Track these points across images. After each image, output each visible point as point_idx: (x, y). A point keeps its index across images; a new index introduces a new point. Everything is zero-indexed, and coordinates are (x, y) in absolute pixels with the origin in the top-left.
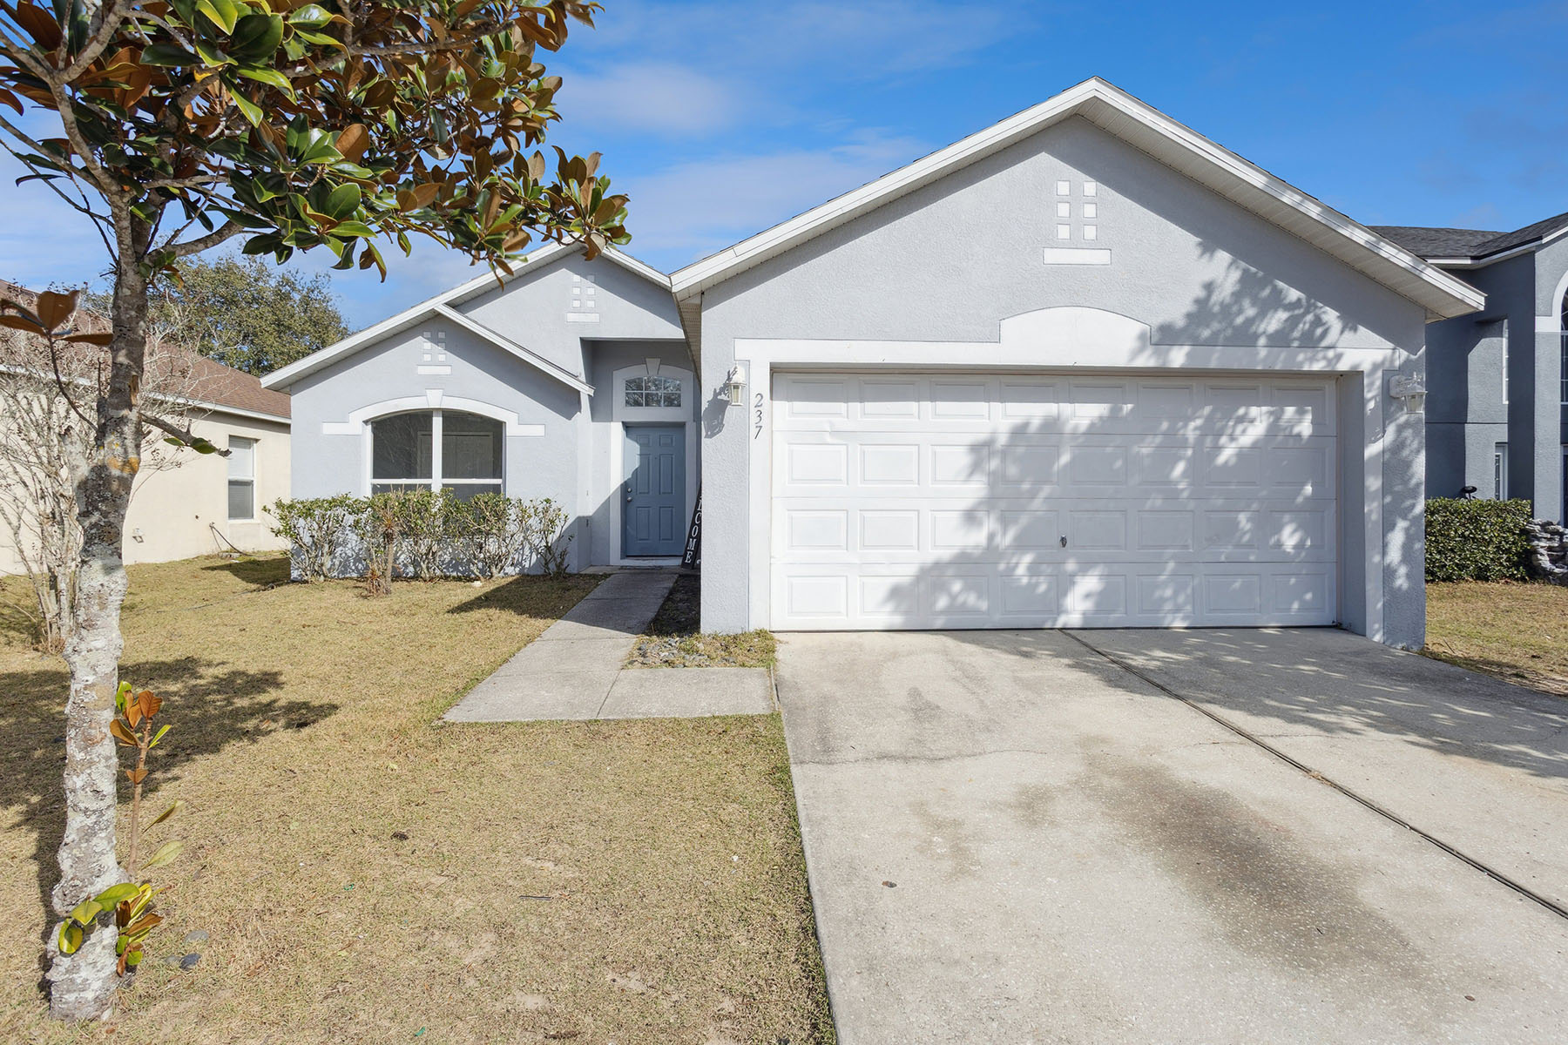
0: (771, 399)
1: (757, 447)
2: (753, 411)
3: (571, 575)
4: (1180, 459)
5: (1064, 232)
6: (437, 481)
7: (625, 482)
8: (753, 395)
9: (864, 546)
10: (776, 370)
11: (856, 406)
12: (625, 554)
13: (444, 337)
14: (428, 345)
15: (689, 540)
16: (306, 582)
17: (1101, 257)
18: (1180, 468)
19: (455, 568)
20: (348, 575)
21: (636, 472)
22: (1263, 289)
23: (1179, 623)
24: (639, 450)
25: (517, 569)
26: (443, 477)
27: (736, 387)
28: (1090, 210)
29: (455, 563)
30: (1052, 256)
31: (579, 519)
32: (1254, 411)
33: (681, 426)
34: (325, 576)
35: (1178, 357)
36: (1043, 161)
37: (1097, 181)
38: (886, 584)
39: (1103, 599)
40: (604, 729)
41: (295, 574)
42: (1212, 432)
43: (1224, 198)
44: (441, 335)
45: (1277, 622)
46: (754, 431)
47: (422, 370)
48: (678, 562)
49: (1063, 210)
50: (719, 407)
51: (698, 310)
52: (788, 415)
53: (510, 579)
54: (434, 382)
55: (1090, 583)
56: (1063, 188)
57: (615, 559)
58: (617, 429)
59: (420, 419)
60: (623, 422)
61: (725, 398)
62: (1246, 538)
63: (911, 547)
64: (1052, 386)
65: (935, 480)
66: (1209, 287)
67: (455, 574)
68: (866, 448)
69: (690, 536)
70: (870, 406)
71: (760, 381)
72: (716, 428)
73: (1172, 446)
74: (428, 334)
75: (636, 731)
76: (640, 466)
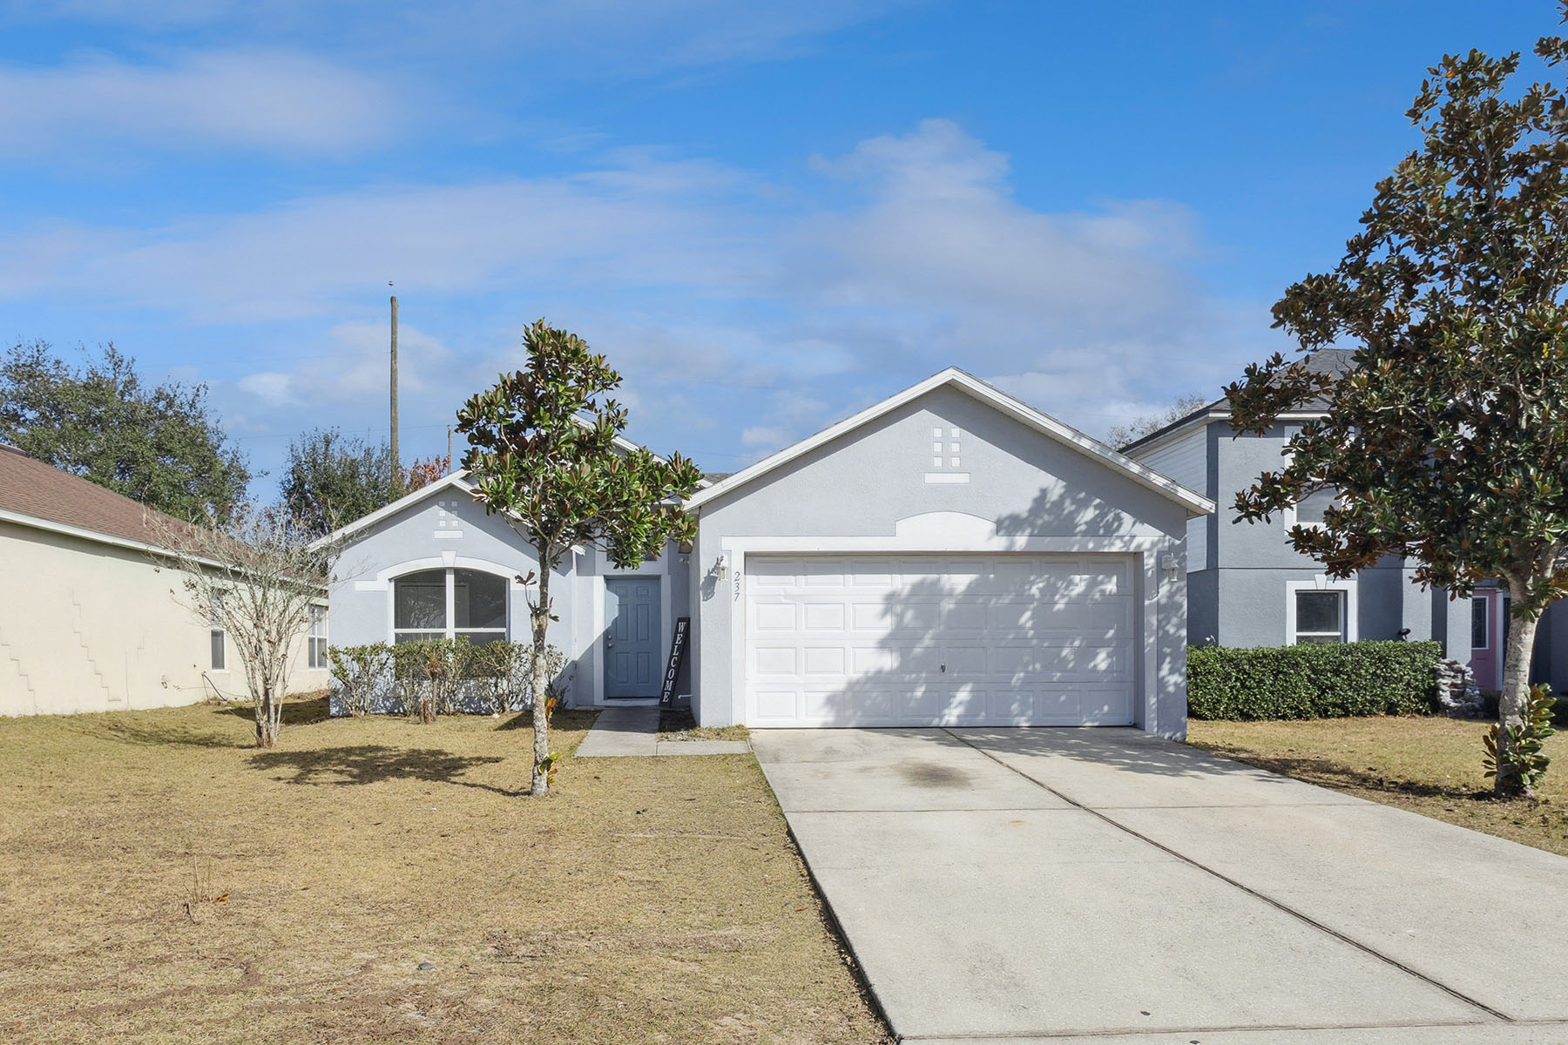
0: (745, 574)
1: (736, 607)
2: (734, 583)
3: (568, 711)
4: (1027, 610)
5: (938, 462)
6: (450, 631)
7: (607, 630)
8: (733, 574)
9: (807, 672)
10: (748, 555)
11: (801, 578)
12: (607, 697)
13: (456, 505)
14: (443, 513)
15: (665, 683)
16: (351, 716)
17: (963, 478)
18: (1028, 614)
19: (468, 706)
20: (378, 712)
21: (615, 622)
22: (1080, 492)
23: (1023, 722)
24: (618, 600)
25: (521, 706)
26: (456, 627)
27: (723, 569)
28: (955, 447)
29: (469, 700)
30: (931, 478)
31: (573, 661)
32: (1077, 578)
33: (658, 578)
34: (366, 711)
35: (1021, 542)
36: (924, 415)
37: (960, 427)
38: (821, 697)
39: (972, 706)
40: (662, 759)
41: (334, 711)
42: (1050, 592)
43: (1047, 436)
44: (454, 504)
45: (1093, 721)
46: (734, 596)
47: (439, 535)
48: (655, 702)
49: (938, 447)
50: (711, 581)
51: (698, 518)
52: (758, 585)
53: (518, 714)
54: (447, 545)
55: (963, 695)
56: (938, 433)
57: (599, 699)
58: (599, 582)
59: (437, 576)
60: (604, 576)
61: (716, 575)
62: (1071, 665)
63: (838, 672)
64: (935, 562)
65: (855, 628)
66: (1044, 492)
67: (468, 710)
68: (808, 606)
69: (667, 678)
70: (811, 578)
71: (737, 563)
72: (709, 594)
73: (1022, 601)
74: (443, 504)
75: (678, 760)
76: (619, 615)
